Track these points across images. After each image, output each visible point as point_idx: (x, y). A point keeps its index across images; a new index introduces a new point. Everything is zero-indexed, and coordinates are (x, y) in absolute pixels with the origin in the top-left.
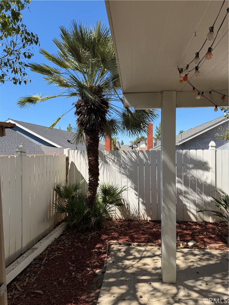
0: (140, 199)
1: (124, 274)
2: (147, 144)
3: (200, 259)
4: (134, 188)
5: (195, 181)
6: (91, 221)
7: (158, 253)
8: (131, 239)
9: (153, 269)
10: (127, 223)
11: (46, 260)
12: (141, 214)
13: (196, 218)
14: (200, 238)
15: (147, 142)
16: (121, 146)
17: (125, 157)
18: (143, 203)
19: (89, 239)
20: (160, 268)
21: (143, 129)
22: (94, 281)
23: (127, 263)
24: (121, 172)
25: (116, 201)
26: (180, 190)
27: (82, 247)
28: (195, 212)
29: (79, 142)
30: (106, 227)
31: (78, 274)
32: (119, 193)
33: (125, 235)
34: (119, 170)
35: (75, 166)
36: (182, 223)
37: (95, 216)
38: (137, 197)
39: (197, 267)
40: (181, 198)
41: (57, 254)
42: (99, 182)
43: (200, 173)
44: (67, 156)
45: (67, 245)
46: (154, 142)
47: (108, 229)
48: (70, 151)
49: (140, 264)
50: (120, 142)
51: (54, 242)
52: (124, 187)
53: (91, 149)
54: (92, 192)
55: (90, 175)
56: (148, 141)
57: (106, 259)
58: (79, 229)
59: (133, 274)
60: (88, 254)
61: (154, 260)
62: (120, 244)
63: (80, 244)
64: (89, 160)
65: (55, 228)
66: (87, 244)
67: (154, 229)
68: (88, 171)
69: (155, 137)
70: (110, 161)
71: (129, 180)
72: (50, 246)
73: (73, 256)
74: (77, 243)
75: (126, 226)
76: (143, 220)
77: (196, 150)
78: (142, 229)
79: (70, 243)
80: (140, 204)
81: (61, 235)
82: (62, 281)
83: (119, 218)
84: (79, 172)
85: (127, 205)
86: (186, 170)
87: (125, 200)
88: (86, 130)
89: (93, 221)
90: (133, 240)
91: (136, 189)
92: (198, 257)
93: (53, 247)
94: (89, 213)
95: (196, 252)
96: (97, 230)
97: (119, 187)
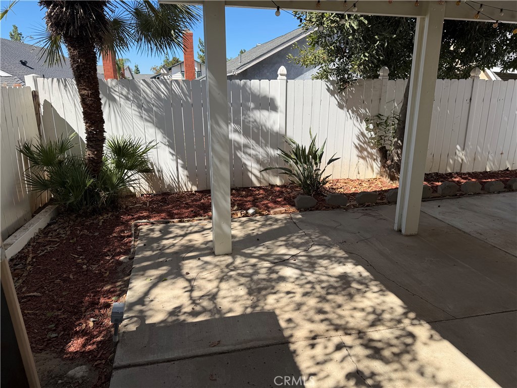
0: (179, 161)
1: (162, 255)
2: (185, 73)
3: (263, 225)
4: (167, 143)
5: (258, 129)
6: (101, 198)
7: (209, 226)
8: (168, 216)
9: (202, 244)
10: (160, 198)
11: (33, 258)
12: (182, 183)
13: (260, 182)
14: (263, 204)
15: (184, 69)
16: (135, 75)
17: (148, 91)
18: (184, 167)
19: (101, 224)
20: (211, 241)
21: (175, 40)
22: (119, 270)
23: (165, 242)
24: (142, 117)
25: (139, 165)
26: (238, 143)
27: (91, 235)
28: (258, 174)
29: (55, 61)
30: (127, 207)
31: (92, 266)
32: (144, 153)
33: (159, 212)
34: (138, 114)
35: (54, 109)
36: (241, 189)
37: (106, 189)
38: (175, 157)
39: (257, 234)
40: (240, 154)
41: (49, 249)
42: (105, 134)
43: (264, 116)
44: (33, 89)
45: (64, 235)
46: (197, 71)
47: (131, 209)
48: (38, 79)
49: (184, 241)
50: (133, 69)
51: (38, 234)
52: (150, 143)
53: (84, 75)
54: (95, 153)
55: (86, 123)
56: (186, 66)
57: (133, 243)
58: (81, 212)
59: (176, 253)
60: (102, 242)
61: (203, 234)
62: (153, 224)
63: (86, 231)
64: (82, 95)
65: (33, 216)
66: (99, 229)
67: (202, 201)
68: (83, 116)
69: (199, 60)
70: (122, 98)
71: (157, 131)
72: (33, 240)
73: (78, 247)
74: (81, 231)
75: (159, 201)
76: (185, 192)
77: (260, 81)
78: (185, 203)
79: (69, 233)
80: (180, 169)
81: (49, 225)
82: (69, 278)
83: (146, 193)
84: (63, 121)
85: (159, 171)
86: (245, 112)
87: (153, 163)
88: (68, 37)
89: (104, 197)
90: (172, 216)
91: (170, 145)
92: (260, 223)
93: (39, 241)
94: (94, 186)
95: (258, 218)
96: (111, 212)
97: (142, 143)
